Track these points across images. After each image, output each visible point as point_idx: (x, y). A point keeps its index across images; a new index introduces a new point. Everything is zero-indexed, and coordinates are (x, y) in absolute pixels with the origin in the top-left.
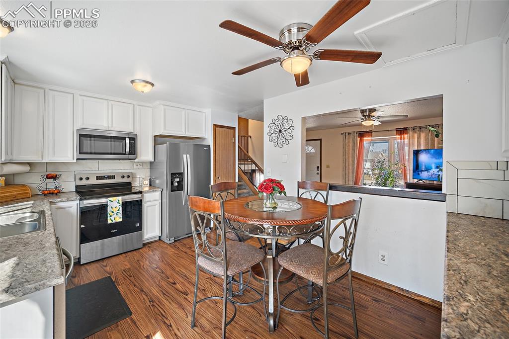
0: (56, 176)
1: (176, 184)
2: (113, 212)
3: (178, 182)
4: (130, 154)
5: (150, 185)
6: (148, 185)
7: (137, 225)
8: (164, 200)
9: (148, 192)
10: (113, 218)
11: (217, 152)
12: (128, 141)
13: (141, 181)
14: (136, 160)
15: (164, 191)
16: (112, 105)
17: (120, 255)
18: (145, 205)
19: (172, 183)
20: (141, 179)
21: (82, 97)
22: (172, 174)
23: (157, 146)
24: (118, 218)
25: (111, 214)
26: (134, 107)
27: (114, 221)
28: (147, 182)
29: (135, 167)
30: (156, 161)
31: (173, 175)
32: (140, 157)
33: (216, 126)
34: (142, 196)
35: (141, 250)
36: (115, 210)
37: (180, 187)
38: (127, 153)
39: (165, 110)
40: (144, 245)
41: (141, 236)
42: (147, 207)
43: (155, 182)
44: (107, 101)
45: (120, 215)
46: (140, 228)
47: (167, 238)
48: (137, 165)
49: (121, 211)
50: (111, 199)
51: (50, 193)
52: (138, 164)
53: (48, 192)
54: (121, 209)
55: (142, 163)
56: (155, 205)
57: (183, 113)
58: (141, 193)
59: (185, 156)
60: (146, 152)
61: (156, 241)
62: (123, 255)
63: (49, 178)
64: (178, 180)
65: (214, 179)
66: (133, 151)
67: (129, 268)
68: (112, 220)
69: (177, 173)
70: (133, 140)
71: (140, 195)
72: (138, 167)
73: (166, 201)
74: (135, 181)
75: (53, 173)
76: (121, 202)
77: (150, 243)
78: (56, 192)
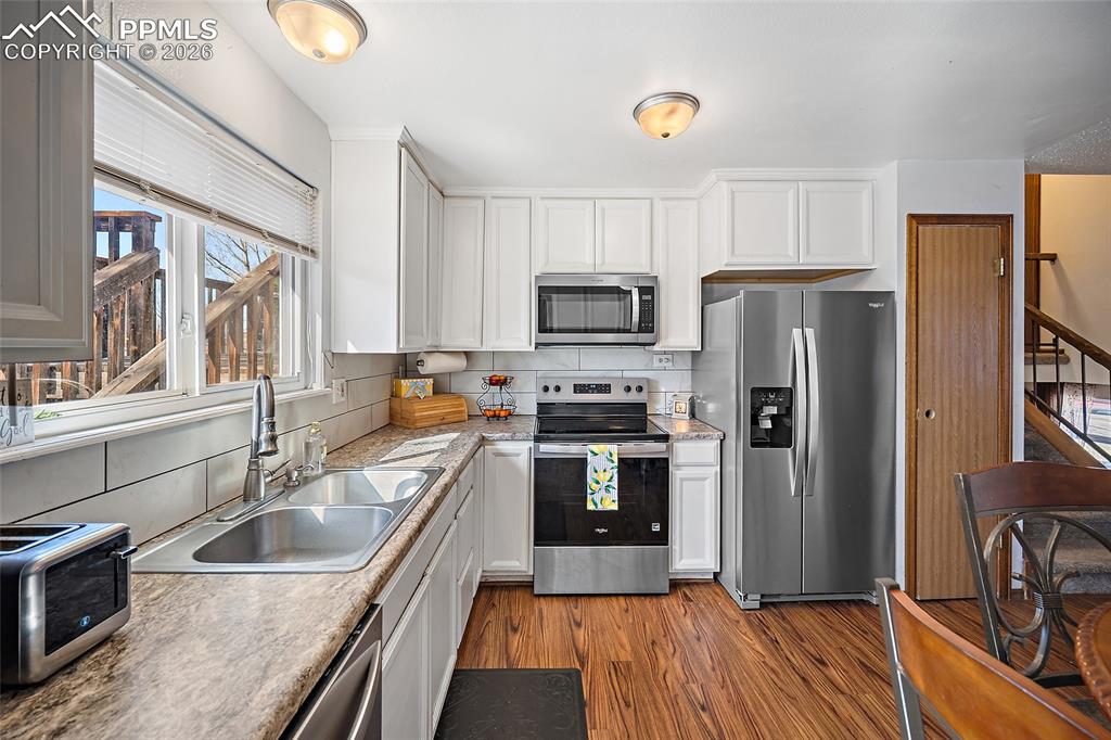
0: (506, 379)
1: (768, 424)
2: (598, 483)
3: (773, 417)
4: (640, 330)
5: (693, 415)
6: (687, 416)
7: (656, 528)
8: (730, 468)
9: (685, 438)
10: (597, 498)
11: (925, 316)
12: (636, 298)
13: (668, 403)
14: (656, 348)
15: (731, 442)
16: (603, 209)
17: (613, 599)
18: (677, 476)
19: (755, 420)
20: (669, 396)
21: (546, 202)
22: (754, 391)
23: (709, 307)
24: (610, 503)
25: (594, 486)
26: (652, 204)
27: (600, 508)
28: (684, 406)
29: (656, 364)
30: (707, 348)
31: (759, 396)
32: (666, 338)
33: (917, 220)
34: (670, 449)
35: (664, 602)
36: (604, 477)
37: (781, 434)
38: (635, 328)
39: (733, 192)
40: (675, 585)
41: (667, 559)
42: (682, 480)
43: (703, 407)
44: (591, 202)
45: (614, 494)
46: (662, 538)
47: (737, 587)
48: (661, 360)
49: (615, 483)
50: (595, 447)
51: (494, 416)
52: (663, 357)
53: (492, 413)
54: (616, 476)
55: (673, 354)
56: (705, 479)
57: (791, 195)
58: (665, 438)
59: (796, 332)
60: (680, 325)
61: (705, 583)
62: (622, 599)
63: (494, 385)
64: (774, 410)
65: (908, 418)
66: (648, 322)
67: (628, 665)
68: (596, 504)
69: (772, 390)
70: (649, 292)
71: (662, 446)
72: (664, 364)
73: (734, 469)
74: (655, 402)
75: (501, 374)
76: (615, 459)
77: (689, 583)
78: (503, 414)
